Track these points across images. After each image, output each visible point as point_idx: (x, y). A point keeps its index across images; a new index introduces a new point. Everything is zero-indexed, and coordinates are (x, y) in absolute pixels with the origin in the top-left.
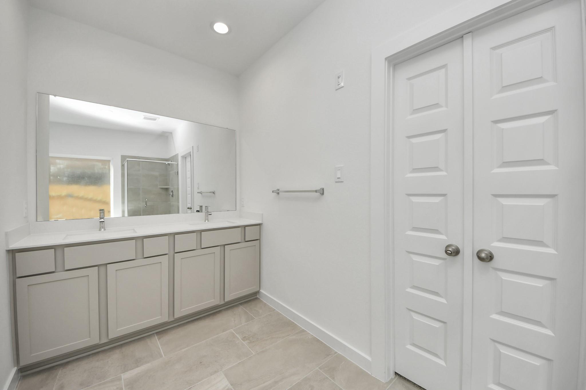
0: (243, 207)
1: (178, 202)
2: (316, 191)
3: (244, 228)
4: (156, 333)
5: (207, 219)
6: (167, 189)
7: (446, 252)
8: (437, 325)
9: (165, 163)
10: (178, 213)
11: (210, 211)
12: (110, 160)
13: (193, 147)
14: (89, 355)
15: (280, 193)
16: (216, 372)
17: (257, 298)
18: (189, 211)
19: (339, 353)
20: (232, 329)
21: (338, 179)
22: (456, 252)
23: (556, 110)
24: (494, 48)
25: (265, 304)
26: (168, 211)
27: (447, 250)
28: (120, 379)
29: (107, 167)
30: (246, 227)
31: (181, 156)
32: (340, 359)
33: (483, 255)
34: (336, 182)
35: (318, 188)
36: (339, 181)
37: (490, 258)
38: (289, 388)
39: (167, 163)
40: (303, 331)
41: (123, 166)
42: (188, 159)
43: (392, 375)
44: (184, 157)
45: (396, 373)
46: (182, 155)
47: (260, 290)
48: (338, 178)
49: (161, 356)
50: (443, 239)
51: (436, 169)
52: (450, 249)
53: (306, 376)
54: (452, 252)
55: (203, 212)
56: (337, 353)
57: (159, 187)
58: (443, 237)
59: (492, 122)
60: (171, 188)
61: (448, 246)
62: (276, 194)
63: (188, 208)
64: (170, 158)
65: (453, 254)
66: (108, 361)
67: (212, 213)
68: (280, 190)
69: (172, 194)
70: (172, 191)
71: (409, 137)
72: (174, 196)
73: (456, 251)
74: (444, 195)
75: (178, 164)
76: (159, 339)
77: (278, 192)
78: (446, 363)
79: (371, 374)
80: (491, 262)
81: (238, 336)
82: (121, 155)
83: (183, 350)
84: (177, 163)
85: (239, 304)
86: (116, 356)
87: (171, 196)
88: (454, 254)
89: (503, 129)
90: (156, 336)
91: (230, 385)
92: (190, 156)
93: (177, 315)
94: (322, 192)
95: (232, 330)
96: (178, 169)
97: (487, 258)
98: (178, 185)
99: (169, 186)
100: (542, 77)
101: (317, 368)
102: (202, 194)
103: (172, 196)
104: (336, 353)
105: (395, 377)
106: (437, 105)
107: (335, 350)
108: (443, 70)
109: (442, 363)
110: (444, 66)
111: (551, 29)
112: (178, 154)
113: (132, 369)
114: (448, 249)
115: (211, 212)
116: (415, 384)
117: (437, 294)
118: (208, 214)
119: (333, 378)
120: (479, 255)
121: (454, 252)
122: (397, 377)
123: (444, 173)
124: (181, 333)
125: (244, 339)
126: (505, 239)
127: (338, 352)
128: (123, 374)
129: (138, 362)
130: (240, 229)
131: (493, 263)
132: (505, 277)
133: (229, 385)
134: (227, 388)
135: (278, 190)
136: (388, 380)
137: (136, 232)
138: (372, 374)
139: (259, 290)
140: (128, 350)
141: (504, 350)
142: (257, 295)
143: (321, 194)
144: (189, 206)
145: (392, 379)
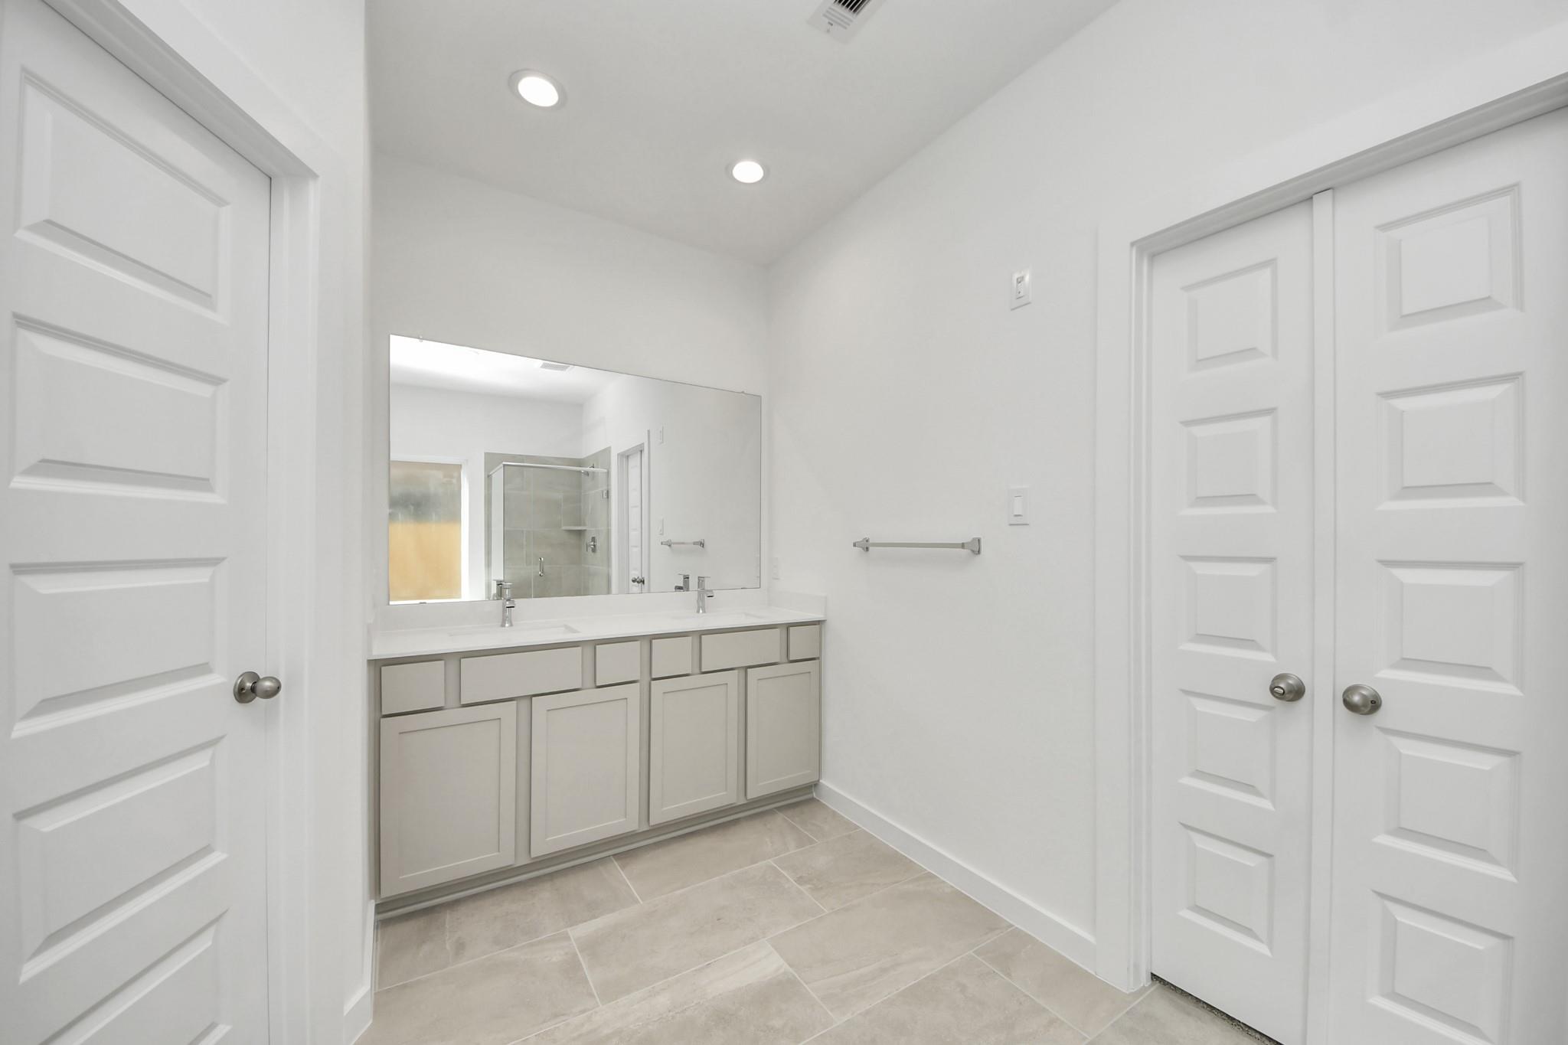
0: (777, 579)
1: (609, 565)
2: (963, 546)
3: (785, 631)
4: (614, 855)
5: (701, 606)
6: (580, 533)
7: (1272, 690)
8: (1250, 860)
9: (580, 472)
10: (609, 592)
11: (709, 589)
12: (461, 465)
13: (649, 431)
14: (493, 890)
15: (871, 548)
16: (753, 939)
17: (813, 800)
18: (636, 587)
19: (1017, 928)
20: (770, 858)
21: (1016, 518)
22: (1295, 693)
23: (1520, 374)
24: (1385, 227)
25: (834, 812)
26: (580, 589)
27: (1273, 687)
28: (567, 938)
29: (454, 481)
30: (791, 628)
31: (618, 454)
32: (1021, 938)
33: (1356, 699)
34: (1011, 525)
35: (967, 539)
36: (1018, 523)
37: (1373, 705)
38: (913, 982)
39: (582, 469)
40: (930, 876)
41: (489, 477)
42: (634, 462)
43: (1145, 980)
44: (625, 456)
45: (1155, 975)
46: (619, 452)
47: (821, 781)
48: (1016, 516)
49: (637, 902)
50: (1268, 663)
51: (1251, 498)
52: (1282, 686)
53: (946, 965)
54: (1286, 692)
55: (690, 589)
56: (1013, 928)
57: (564, 528)
58: (1267, 657)
59: (1380, 394)
60: (591, 532)
61: (1281, 677)
62: (861, 549)
63: (634, 581)
64: (587, 457)
65: (1287, 695)
66: (534, 903)
67: (715, 593)
68: (871, 541)
69: (594, 545)
70: (593, 539)
71: (1187, 423)
72: (598, 551)
73: (1296, 689)
74: (1269, 560)
75: (608, 473)
76: (623, 867)
77: (865, 546)
78: (1271, 949)
79: (1094, 973)
80: (1375, 714)
81: (785, 873)
82: (486, 454)
83: (678, 892)
84: (606, 471)
85: (776, 808)
86: (545, 894)
87: (590, 550)
88: (1291, 696)
89: (1403, 411)
90: (616, 860)
91: (788, 966)
92: (639, 453)
93: (656, 819)
94: (975, 548)
95: (769, 860)
96: (608, 485)
97: (1365, 705)
98: (609, 524)
99: (585, 525)
100: (1489, 298)
101: (971, 952)
102: (670, 546)
103: (594, 550)
104: (1012, 926)
105: (1151, 986)
106: (1251, 352)
107: (1008, 920)
108: (1267, 273)
109: (1263, 949)
110: (1271, 263)
111: (1511, 189)
112: (610, 447)
113: (585, 921)
114: (1276, 685)
115: (711, 591)
116: (1198, 1000)
117: (1250, 789)
118: (705, 594)
119: (1009, 975)
120: (1348, 699)
121: (1290, 692)
122: (1158, 984)
123: (1269, 509)
124: (664, 858)
125: (800, 880)
126: (1407, 663)
127: (1016, 926)
128: (571, 928)
129: (594, 909)
130: (777, 631)
131: (1379, 717)
132: (1408, 748)
133: (786, 966)
134: (782, 971)
135: (867, 541)
136: (1135, 990)
137: (575, 631)
138: (1096, 973)
139: (818, 781)
140: (569, 884)
141: (1404, 917)
142: (812, 793)
143: (973, 551)
144: (635, 574)
145: (1144, 989)
